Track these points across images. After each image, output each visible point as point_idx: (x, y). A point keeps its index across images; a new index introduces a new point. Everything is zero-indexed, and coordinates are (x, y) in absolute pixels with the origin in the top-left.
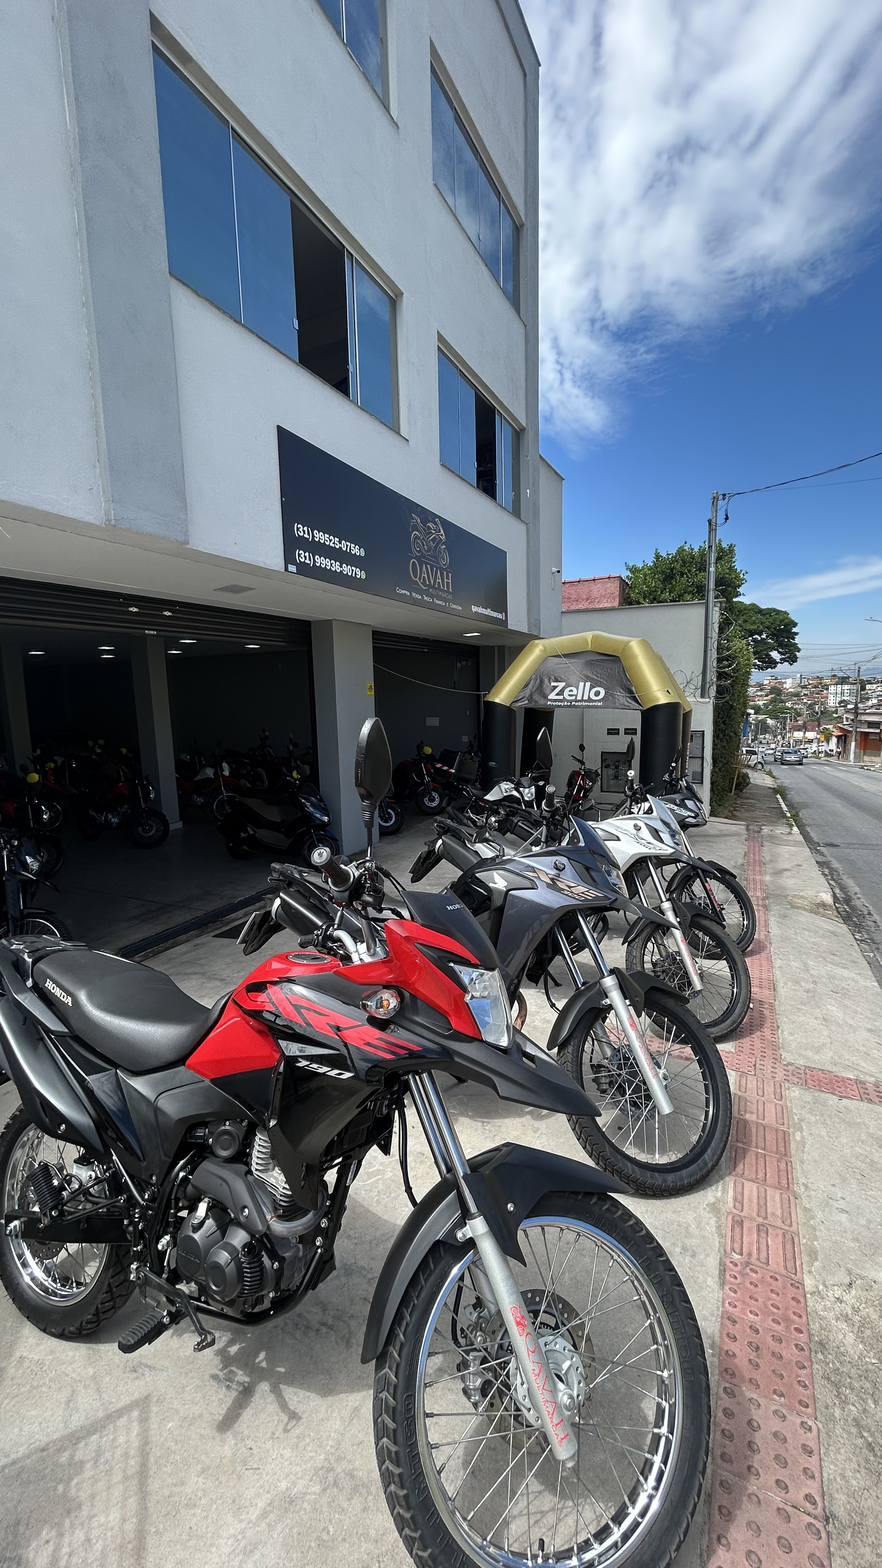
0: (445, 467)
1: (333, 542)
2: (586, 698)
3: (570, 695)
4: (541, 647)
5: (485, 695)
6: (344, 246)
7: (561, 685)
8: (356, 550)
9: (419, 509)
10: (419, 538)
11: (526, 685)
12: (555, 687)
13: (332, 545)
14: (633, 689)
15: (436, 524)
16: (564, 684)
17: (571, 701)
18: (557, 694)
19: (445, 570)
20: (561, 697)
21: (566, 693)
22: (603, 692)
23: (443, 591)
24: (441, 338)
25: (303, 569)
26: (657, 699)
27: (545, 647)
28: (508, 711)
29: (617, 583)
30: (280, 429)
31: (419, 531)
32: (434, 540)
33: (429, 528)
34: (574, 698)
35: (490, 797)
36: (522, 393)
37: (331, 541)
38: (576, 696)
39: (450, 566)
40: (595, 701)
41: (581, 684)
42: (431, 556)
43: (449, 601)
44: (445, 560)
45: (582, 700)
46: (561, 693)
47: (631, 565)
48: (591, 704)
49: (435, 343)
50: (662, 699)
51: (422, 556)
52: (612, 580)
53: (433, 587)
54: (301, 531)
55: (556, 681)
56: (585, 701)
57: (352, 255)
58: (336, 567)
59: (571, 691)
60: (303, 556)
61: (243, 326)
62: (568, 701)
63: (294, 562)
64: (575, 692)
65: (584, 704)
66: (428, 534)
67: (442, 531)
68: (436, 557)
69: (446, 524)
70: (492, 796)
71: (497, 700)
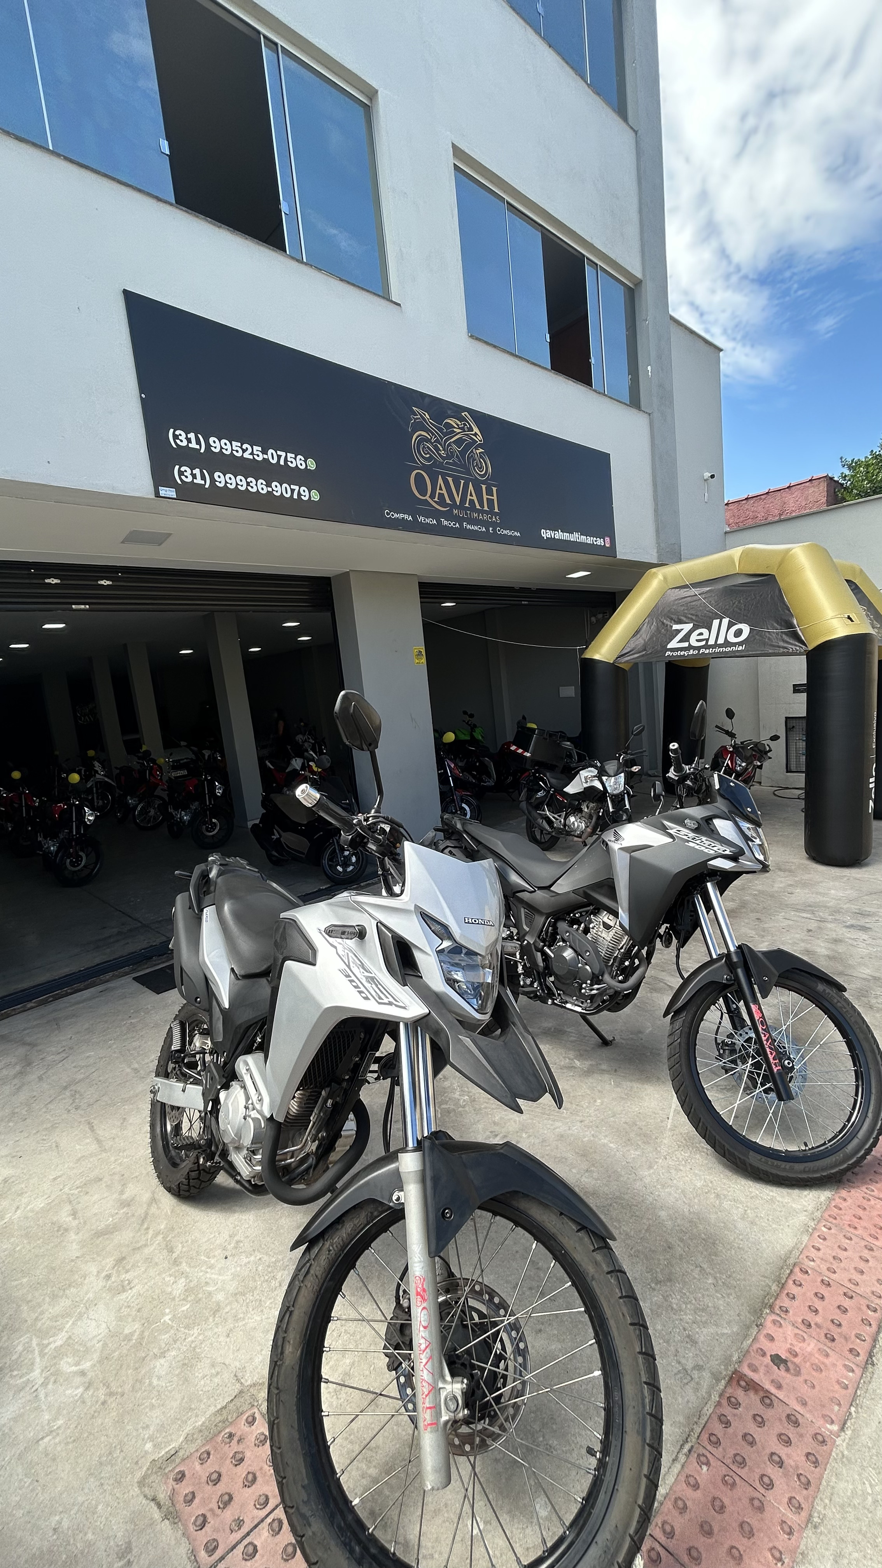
0: (477, 339)
1: (253, 452)
2: (721, 641)
3: (698, 641)
4: (660, 577)
5: (582, 651)
6: (259, 32)
7: (688, 627)
8: (297, 462)
9: (427, 400)
10: (428, 441)
11: (637, 632)
12: (678, 631)
13: (246, 455)
14: (795, 622)
15: (462, 419)
16: (691, 625)
17: (699, 648)
18: (681, 641)
19: (484, 482)
20: (686, 644)
21: (694, 637)
22: (746, 629)
23: (482, 512)
24: (457, 152)
25: (187, 493)
26: (833, 631)
27: (665, 578)
28: (614, 669)
29: (823, 486)
30: (128, 295)
31: (427, 431)
32: (459, 442)
33: (449, 426)
34: (704, 643)
35: (571, 789)
36: (633, 230)
37: (244, 451)
38: (707, 640)
39: (493, 477)
40: (734, 644)
41: (716, 623)
42: (454, 464)
43: (494, 525)
44: (486, 467)
45: (716, 645)
46: (686, 638)
47: (849, 460)
48: (729, 649)
49: (449, 160)
50: (839, 629)
51: (436, 464)
52: (815, 483)
53: (461, 507)
54: (182, 438)
55: (680, 622)
56: (720, 646)
57: (276, 44)
58: (259, 486)
59: (701, 634)
60: (188, 474)
61: (54, 153)
62: (695, 648)
63: (171, 483)
64: (706, 636)
65: (717, 650)
66: (445, 434)
67: (476, 430)
68: (463, 466)
69: (483, 420)
70: (572, 789)
71: (597, 657)
